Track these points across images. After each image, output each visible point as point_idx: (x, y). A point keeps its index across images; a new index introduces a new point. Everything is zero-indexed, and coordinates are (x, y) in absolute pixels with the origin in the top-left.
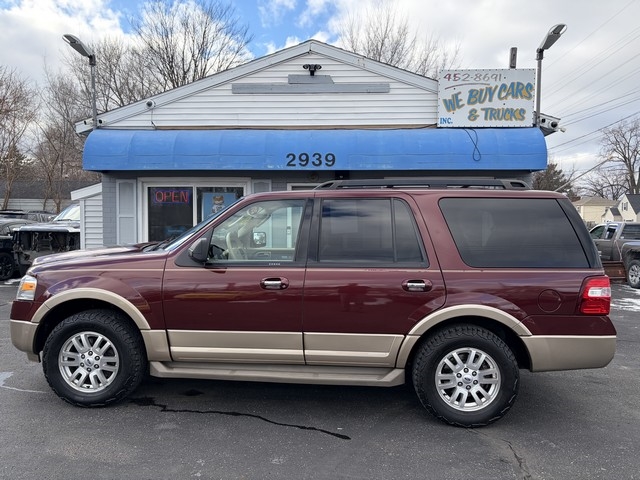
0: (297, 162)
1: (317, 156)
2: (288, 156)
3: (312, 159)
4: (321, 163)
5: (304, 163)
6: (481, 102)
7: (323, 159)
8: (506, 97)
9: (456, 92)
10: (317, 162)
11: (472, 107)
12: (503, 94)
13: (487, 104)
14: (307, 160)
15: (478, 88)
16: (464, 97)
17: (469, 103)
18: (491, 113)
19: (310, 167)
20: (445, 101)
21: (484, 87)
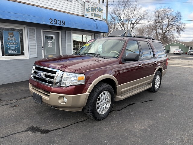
0: (53, 22)
1: (60, 21)
2: (50, 19)
3: (58, 22)
4: (61, 24)
5: (56, 23)
6: (94, 11)
7: (61, 22)
8: (98, 11)
9: (89, 7)
10: (60, 23)
11: (92, 12)
12: (98, 10)
13: (95, 12)
14: (57, 22)
15: (93, 7)
16: (90, 9)
17: (92, 11)
18: (96, 15)
19: (58, 25)
20: (86, 9)
21: (94, 7)
